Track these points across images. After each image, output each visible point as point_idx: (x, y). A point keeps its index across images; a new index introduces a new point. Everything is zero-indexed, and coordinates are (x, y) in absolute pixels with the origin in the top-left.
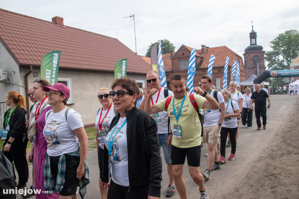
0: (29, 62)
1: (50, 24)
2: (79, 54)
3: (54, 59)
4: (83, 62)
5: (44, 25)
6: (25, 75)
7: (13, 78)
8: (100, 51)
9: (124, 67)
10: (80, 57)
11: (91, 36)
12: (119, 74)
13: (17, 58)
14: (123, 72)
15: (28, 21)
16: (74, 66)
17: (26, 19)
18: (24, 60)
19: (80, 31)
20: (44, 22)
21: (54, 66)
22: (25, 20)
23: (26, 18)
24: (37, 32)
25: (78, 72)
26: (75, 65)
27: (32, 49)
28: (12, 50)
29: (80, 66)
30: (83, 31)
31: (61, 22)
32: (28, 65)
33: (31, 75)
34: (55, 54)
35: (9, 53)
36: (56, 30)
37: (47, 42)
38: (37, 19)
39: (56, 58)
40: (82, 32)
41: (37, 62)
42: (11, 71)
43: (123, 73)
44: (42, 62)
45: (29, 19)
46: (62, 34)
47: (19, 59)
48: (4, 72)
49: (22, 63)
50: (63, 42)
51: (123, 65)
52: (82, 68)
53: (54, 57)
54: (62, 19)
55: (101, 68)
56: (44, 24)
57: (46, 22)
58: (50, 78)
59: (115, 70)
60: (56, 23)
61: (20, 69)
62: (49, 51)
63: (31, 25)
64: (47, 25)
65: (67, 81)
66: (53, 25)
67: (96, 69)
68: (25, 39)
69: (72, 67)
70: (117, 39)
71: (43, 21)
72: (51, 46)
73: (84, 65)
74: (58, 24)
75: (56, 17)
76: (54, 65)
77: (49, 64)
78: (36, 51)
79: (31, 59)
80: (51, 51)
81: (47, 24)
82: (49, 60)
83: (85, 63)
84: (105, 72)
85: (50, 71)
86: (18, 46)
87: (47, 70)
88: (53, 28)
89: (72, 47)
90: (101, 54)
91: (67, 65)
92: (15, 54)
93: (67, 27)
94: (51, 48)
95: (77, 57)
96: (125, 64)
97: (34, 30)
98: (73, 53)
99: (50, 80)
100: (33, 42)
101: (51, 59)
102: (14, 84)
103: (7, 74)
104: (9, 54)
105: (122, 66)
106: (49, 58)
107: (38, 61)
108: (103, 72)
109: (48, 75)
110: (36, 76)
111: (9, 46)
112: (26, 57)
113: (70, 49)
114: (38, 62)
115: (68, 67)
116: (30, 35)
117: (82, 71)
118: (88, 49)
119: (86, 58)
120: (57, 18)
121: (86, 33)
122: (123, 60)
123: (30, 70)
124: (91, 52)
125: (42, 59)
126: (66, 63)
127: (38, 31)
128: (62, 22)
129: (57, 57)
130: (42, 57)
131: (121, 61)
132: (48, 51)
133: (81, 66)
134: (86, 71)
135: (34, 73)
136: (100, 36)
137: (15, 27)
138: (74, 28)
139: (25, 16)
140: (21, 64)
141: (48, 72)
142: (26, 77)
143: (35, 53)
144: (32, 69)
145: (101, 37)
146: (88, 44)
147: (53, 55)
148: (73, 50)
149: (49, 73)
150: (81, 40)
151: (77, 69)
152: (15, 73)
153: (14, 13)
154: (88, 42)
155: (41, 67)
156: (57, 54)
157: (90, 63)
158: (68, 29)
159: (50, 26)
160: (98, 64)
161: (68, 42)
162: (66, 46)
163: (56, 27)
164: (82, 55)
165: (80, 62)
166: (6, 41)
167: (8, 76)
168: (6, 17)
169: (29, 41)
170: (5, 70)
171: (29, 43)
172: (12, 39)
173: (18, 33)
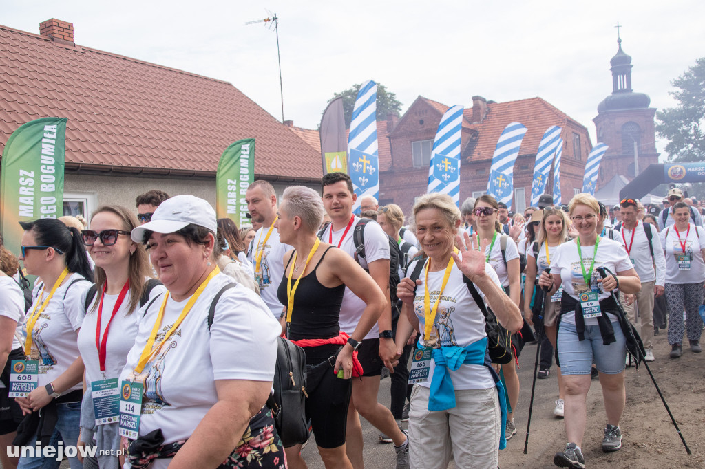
1: (34, 41)
2: (119, 125)
3: (44, 140)
4: (129, 148)
5: (16, 43)
8: (178, 118)
9: (244, 162)
10: (121, 134)
12: (229, 181)
14: (241, 176)
16: (101, 160)
19: (122, 62)
20: (16, 36)
21: (43, 162)
25: (115, 178)
26: (105, 156)
29: (120, 162)
30: (131, 60)
31: (67, 34)
34: (47, 128)
36: (51, 57)
37: (25, 94)
39: (51, 139)
40: (128, 63)
43: (241, 179)
44: (6, 148)
50: (71, 93)
51: (242, 156)
52: (124, 165)
53: (45, 135)
54: (69, 28)
55: (180, 164)
56: (17, 40)
57: (22, 34)
58: (32, 193)
59: (219, 171)
60: (53, 39)
64: (25, 45)
65: (83, 203)
66: (43, 43)
67: (166, 167)
69: (95, 163)
70: (229, 84)
71: (13, 31)
72: (35, 105)
73: (132, 158)
74: (58, 42)
75: (51, 21)
76: (43, 157)
77: (28, 156)
80: (34, 119)
81: (26, 42)
82: (29, 145)
83: (135, 153)
84: (190, 176)
85: (32, 174)
87: (22, 172)
88: (43, 52)
89: (97, 108)
91: (81, 158)
93: (85, 49)
94: (36, 111)
95: (112, 134)
96: (248, 152)
98: (101, 123)
99: (32, 198)
101: (34, 141)
105: (239, 158)
106: (28, 139)
108: (186, 176)
109: (27, 186)
113: (91, 113)
115: (84, 162)
117: (125, 173)
118: (145, 113)
119: (137, 136)
120: (54, 24)
121: (141, 66)
122: (243, 141)
124: (154, 122)
125: (7, 139)
126: (78, 151)
128: (71, 35)
129: (54, 136)
130: (7, 136)
131: (238, 146)
132: (25, 119)
133: (123, 160)
134: (137, 174)
138: (105, 54)
141: (26, 177)
145: (185, 77)
147: (42, 130)
148: (100, 114)
149: (28, 180)
150: (124, 88)
151: (111, 170)
155: (2, 165)
156: (55, 126)
157: (148, 151)
158: (89, 57)
159: (34, 47)
160: (172, 153)
161: (87, 92)
162: (81, 103)
163: (51, 51)
164: (127, 130)
165: (120, 149)
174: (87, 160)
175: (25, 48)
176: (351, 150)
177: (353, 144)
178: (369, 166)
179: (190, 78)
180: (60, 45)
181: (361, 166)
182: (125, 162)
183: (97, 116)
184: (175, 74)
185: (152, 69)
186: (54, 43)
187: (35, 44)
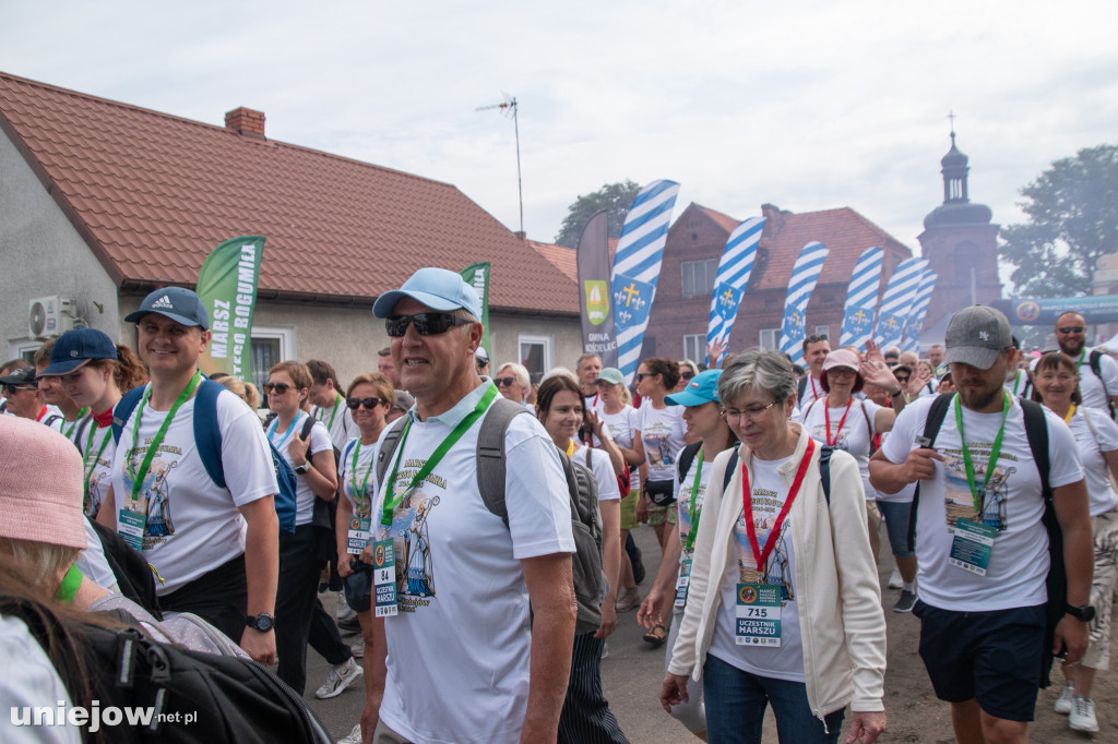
0: (152, 275)
1: (220, 135)
2: (321, 241)
3: (240, 264)
4: (336, 270)
5: (198, 139)
8: (393, 232)
10: (325, 253)
13: (112, 258)
15: (146, 127)
16: (303, 286)
17: (136, 120)
18: (136, 267)
19: (322, 159)
20: (200, 130)
21: (240, 290)
22: (135, 124)
23: (136, 116)
24: (177, 165)
25: (319, 309)
26: (308, 281)
27: (160, 227)
28: (94, 231)
29: (326, 288)
30: (332, 159)
31: (257, 126)
32: (148, 283)
34: (244, 249)
35: (86, 241)
36: (239, 156)
37: (211, 203)
39: (249, 261)
40: (329, 160)
41: (177, 272)
42: (90, 303)
45: (147, 118)
46: (260, 172)
47: (118, 264)
48: (66, 308)
49: (130, 277)
50: (264, 201)
52: (331, 292)
53: (242, 257)
54: (260, 118)
56: (200, 134)
57: (206, 127)
58: (226, 330)
60: (240, 133)
61: (120, 296)
62: (231, 236)
63: (156, 142)
64: (210, 141)
65: (278, 340)
66: (229, 137)
68: (136, 191)
69: (296, 289)
70: (453, 187)
72: (223, 216)
73: (340, 283)
74: (247, 136)
75: (240, 110)
76: (240, 284)
78: (173, 235)
79: (157, 263)
80: (236, 236)
81: (210, 136)
82: (224, 270)
83: (343, 276)
85: (226, 306)
86: (112, 218)
87: (218, 303)
88: (230, 149)
89: (295, 219)
90: (397, 242)
91: (280, 285)
92: (106, 247)
93: (278, 144)
95: (315, 252)
96: (482, 280)
97: (166, 159)
98: (302, 238)
99: (226, 335)
100: (162, 201)
101: (229, 265)
103: (74, 313)
104: (84, 245)
107: (180, 270)
109: (222, 320)
111: (86, 218)
112: (142, 255)
114: (182, 271)
115: (284, 289)
116: (151, 176)
117: (332, 302)
119: (344, 255)
120: (244, 113)
121: (344, 165)
122: (476, 265)
124: (364, 236)
126: (276, 274)
127: (177, 160)
128: (262, 127)
129: (253, 258)
130: (195, 255)
131: (471, 270)
132: (226, 237)
133: (329, 286)
134: (346, 303)
136: (391, 176)
137: (103, 151)
138: (301, 150)
139: (134, 109)
140: (124, 281)
141: (221, 309)
143: (168, 239)
145: (398, 178)
146: (353, 207)
147: (239, 251)
148: (299, 227)
149: (223, 312)
150: (334, 195)
151: (315, 298)
152: (101, 311)
153: (98, 101)
154: (350, 198)
157: (358, 274)
158: (283, 153)
159: (219, 143)
160: (388, 278)
161: (282, 198)
162: (277, 213)
163: (238, 147)
164: (332, 248)
165: (324, 272)
166: (74, 202)
167: (79, 321)
168: (73, 115)
169: (149, 199)
170: (68, 301)
171: (148, 205)
172: (93, 191)
173: (113, 170)
174: (288, 286)
175: (210, 145)
176: (616, 276)
177: (620, 269)
178: (637, 298)
180: (250, 140)
181: (624, 297)
182: (332, 289)
183: (297, 230)
185: (358, 168)
186: (243, 137)
187: (220, 139)
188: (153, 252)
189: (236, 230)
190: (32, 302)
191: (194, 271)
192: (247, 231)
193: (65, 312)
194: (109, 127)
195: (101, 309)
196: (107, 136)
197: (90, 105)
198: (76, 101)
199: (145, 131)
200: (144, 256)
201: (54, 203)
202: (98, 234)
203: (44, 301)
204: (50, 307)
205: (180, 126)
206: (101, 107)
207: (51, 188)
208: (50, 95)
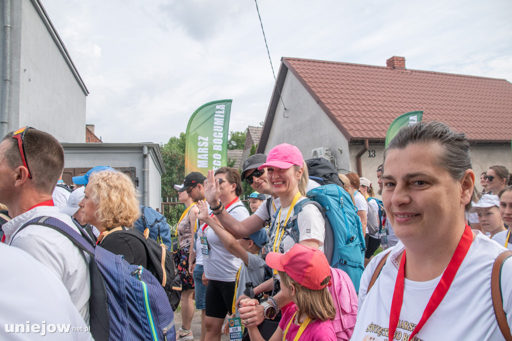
0: (362, 134)
1: (385, 70)
2: (439, 114)
5: (377, 73)
6: (356, 154)
7: (339, 160)
11: (454, 81)
13: (346, 129)
15: (353, 71)
17: (349, 69)
18: (356, 132)
19: (434, 75)
20: (376, 69)
23: (349, 67)
24: (368, 86)
27: (364, 114)
28: (337, 118)
30: (439, 73)
31: (402, 64)
32: (362, 139)
33: (366, 154)
34: (411, 118)
35: (334, 122)
36: (395, 79)
37: (385, 101)
38: (365, 66)
40: (437, 76)
41: (375, 134)
42: (337, 150)
45: (354, 67)
47: (348, 131)
48: (327, 152)
49: (354, 136)
50: (409, 98)
53: (410, 122)
54: (402, 60)
55: (481, 136)
56: (376, 71)
57: (379, 68)
60: (394, 68)
61: (350, 146)
63: (358, 77)
64: (381, 73)
66: (389, 71)
67: (473, 139)
68: (353, 99)
70: (505, 80)
71: (374, 67)
72: (391, 106)
74: (397, 69)
75: (393, 57)
79: (364, 130)
81: (381, 71)
86: (344, 111)
88: (391, 76)
89: (425, 105)
92: (343, 124)
93: (412, 71)
97: (364, 84)
98: (429, 114)
100: (364, 102)
102: (341, 169)
103: (330, 154)
104: (334, 124)
107: (375, 132)
108: (485, 144)
110: (373, 156)
111: (333, 113)
113: (422, 108)
116: (358, 92)
118: (453, 105)
120: (395, 59)
121: (445, 77)
123: (365, 147)
124: (460, 110)
127: (368, 84)
128: (404, 64)
130: (387, 126)
135: (369, 151)
136: (470, 79)
138: (423, 72)
139: (348, 64)
140: (351, 139)
142: (358, 157)
143: (369, 119)
144: (367, 145)
145: (474, 80)
147: (408, 119)
148: (427, 108)
152: (341, 153)
153: (333, 63)
155: (386, 142)
156: (416, 116)
158: (415, 75)
159: (385, 74)
160: (475, 129)
161: (417, 96)
162: (416, 103)
163: (394, 75)
166: (328, 106)
167: (332, 158)
168: (324, 70)
169: (358, 102)
170: (327, 149)
171: (358, 105)
172: (335, 101)
173: (342, 91)
179: (478, 80)
180: (399, 71)
183: (426, 110)
184: (467, 79)
185: (453, 77)
186: (395, 70)
187: (385, 72)
188: (369, 125)
189: (398, 112)
190: (313, 151)
191: (381, 132)
192: (403, 112)
193: (326, 154)
194: (339, 73)
195: (341, 152)
196: (338, 77)
197: (330, 65)
198: (325, 65)
199: (354, 73)
200: (359, 127)
201: (320, 108)
202: (339, 119)
203: (318, 150)
204: (321, 152)
205: (367, 69)
206: (335, 66)
207: (319, 102)
208: (315, 64)
